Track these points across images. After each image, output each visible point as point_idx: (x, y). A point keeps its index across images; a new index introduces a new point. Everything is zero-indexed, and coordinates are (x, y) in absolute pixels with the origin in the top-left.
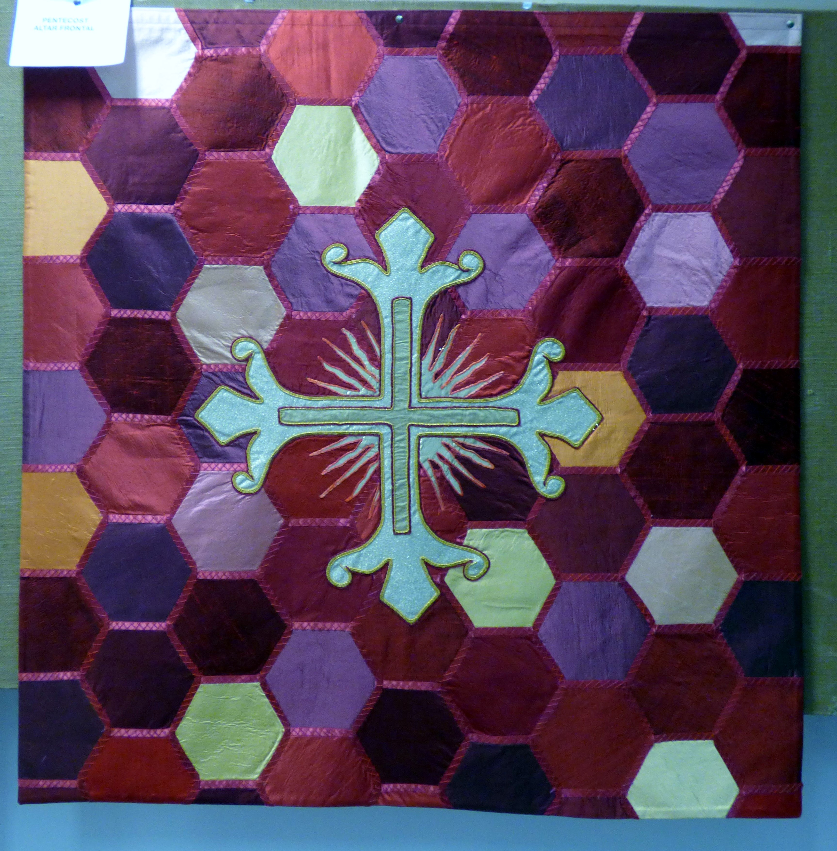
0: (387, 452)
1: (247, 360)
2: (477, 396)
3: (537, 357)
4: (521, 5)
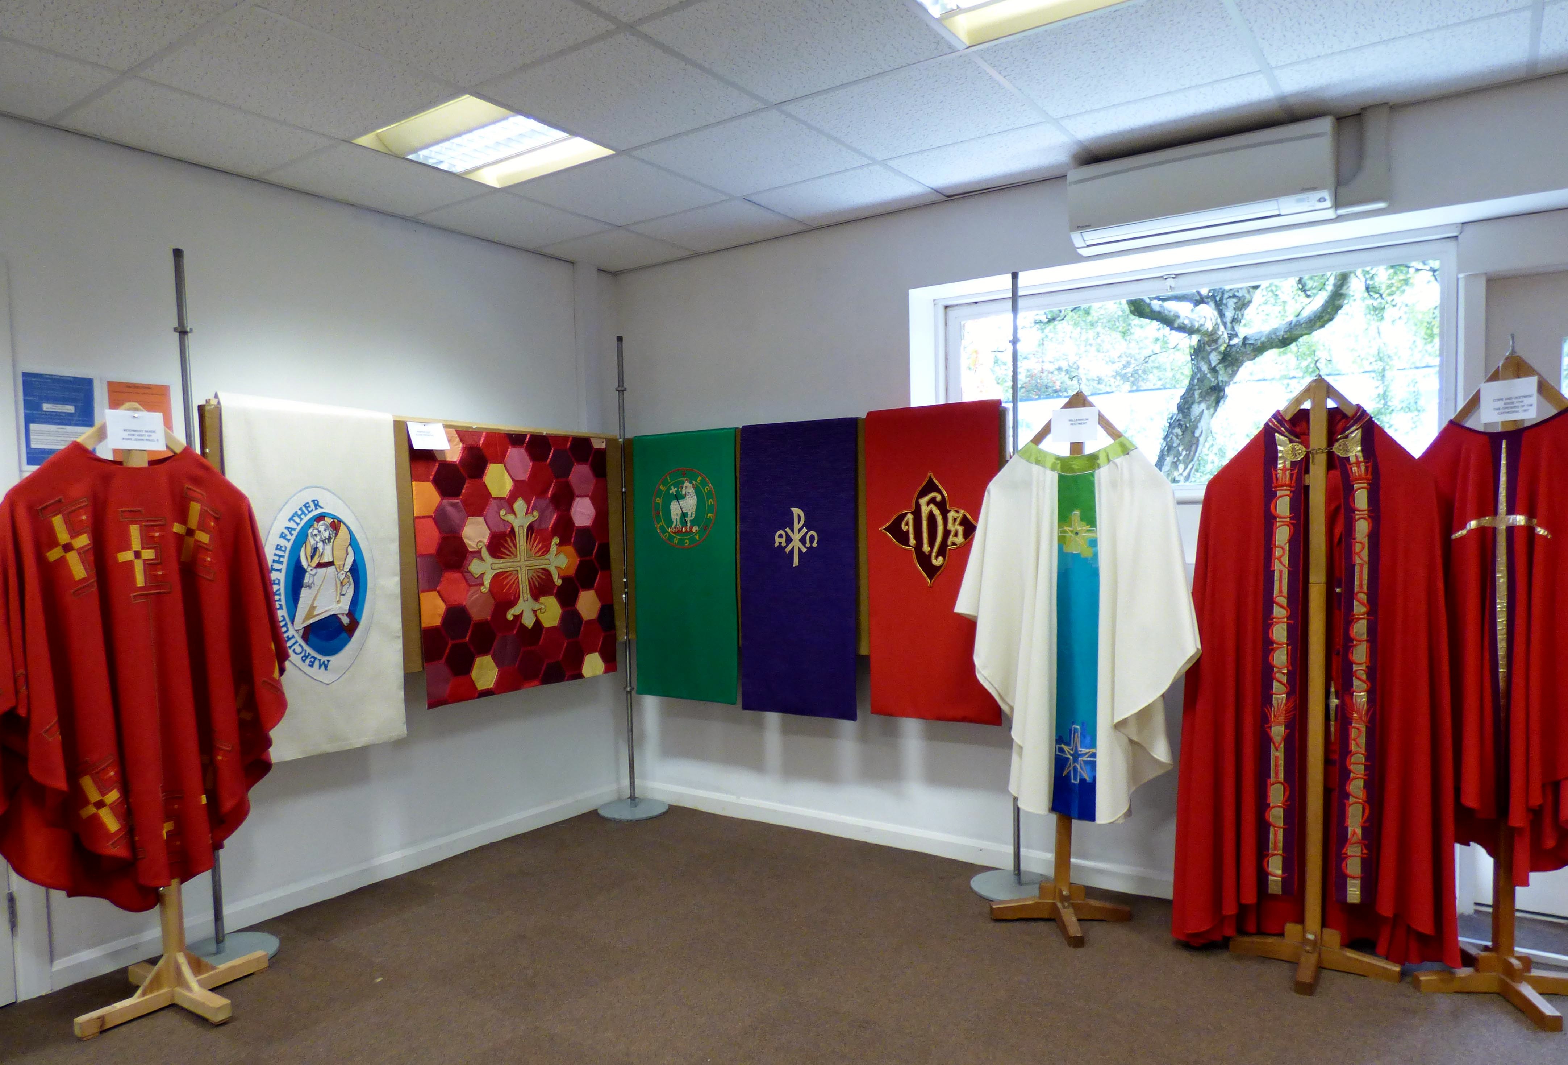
0: (520, 575)
1: (481, 548)
2: (540, 556)
3: (553, 543)
4: (543, 433)
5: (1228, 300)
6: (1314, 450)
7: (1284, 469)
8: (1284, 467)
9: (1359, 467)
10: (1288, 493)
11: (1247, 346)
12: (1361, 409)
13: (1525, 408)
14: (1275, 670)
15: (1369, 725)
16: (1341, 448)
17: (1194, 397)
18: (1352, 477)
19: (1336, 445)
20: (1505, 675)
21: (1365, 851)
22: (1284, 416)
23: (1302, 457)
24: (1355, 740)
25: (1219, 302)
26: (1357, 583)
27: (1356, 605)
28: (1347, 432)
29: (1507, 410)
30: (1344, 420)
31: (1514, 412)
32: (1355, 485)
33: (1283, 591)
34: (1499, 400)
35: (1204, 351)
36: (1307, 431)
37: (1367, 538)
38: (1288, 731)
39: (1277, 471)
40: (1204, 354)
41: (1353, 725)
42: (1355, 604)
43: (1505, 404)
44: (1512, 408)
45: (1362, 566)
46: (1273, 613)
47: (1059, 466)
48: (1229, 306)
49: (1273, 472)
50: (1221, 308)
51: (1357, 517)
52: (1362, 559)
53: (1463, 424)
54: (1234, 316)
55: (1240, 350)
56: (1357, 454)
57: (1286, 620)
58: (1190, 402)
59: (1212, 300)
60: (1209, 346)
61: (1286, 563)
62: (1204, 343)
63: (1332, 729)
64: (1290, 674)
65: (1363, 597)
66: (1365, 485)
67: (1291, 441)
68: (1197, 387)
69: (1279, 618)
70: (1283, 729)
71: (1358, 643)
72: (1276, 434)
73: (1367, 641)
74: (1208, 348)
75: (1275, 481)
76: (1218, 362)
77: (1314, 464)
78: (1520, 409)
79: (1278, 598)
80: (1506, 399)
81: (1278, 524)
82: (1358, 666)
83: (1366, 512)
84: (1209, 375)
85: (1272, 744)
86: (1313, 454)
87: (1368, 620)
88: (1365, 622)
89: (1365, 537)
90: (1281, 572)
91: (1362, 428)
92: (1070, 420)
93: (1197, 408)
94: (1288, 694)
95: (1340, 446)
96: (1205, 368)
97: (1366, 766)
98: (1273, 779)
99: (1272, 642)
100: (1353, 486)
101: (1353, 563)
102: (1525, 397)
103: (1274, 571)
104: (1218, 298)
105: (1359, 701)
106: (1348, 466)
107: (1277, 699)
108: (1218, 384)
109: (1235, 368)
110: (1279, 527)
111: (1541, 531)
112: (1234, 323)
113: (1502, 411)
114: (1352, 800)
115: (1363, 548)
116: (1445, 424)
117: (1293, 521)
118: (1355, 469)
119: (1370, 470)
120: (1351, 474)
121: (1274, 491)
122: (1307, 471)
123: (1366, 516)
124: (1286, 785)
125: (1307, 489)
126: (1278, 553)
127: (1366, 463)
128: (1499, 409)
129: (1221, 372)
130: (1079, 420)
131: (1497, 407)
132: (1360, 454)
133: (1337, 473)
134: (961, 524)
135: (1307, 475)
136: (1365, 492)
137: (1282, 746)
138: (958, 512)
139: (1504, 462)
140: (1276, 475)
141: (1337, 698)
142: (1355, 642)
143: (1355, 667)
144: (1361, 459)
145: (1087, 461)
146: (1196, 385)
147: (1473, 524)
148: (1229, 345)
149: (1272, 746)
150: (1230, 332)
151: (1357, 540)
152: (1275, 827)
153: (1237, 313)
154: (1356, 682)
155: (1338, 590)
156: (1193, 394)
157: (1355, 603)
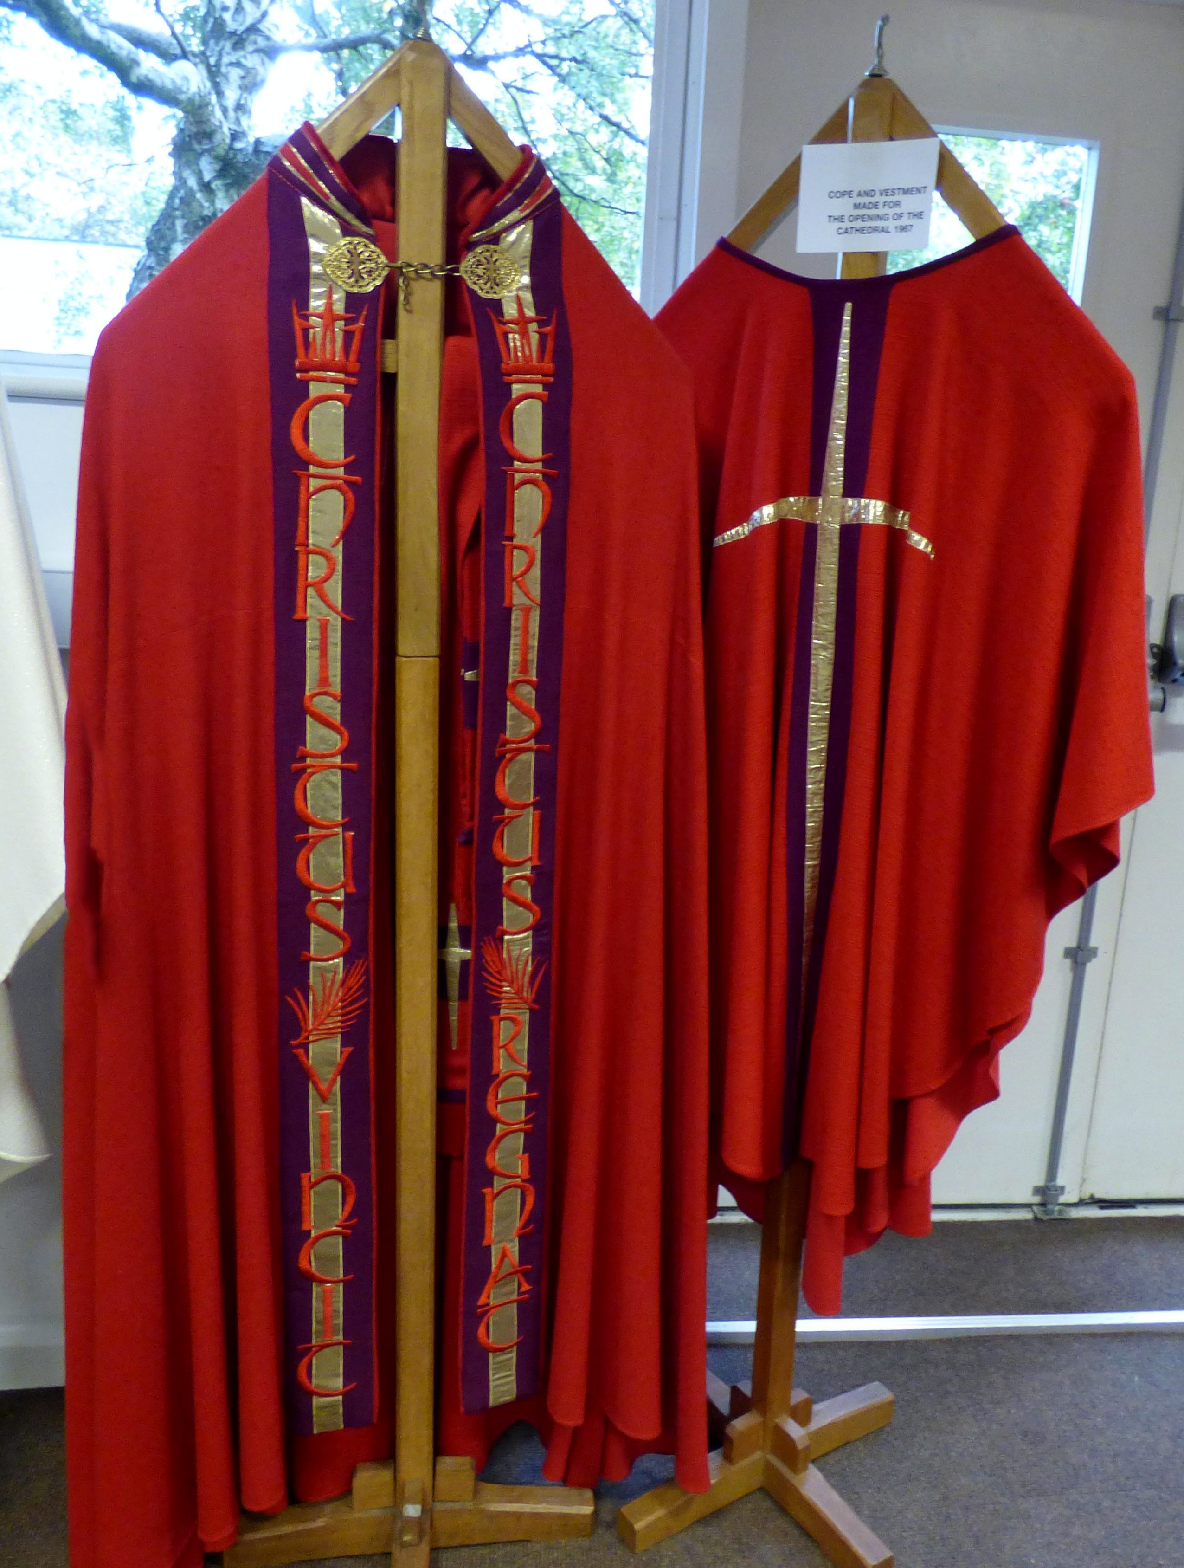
5: (229, 68)
6: (410, 266)
7: (329, 316)
8: (329, 305)
9: (524, 334)
10: (340, 390)
11: (262, 156)
12: (535, 160)
13: (904, 221)
14: (315, 896)
15: (536, 1007)
16: (480, 271)
17: (175, 231)
18: (508, 363)
19: (468, 262)
20: (817, 873)
21: (526, 1287)
22: (325, 141)
23: (378, 283)
24: (504, 1046)
25: (214, 69)
26: (514, 657)
27: (513, 717)
28: (497, 226)
29: (859, 224)
30: (484, 193)
31: (876, 229)
32: (515, 386)
33: (331, 679)
34: (844, 194)
35: (190, 150)
36: (388, 208)
37: (539, 536)
38: (350, 1049)
39: (306, 317)
40: (192, 154)
41: (503, 1012)
42: (509, 713)
43: (857, 206)
44: (870, 218)
45: (527, 611)
46: (304, 743)
48: (231, 80)
49: (297, 321)
50: (218, 80)
51: (518, 477)
52: (527, 594)
53: (750, 251)
54: (240, 100)
56: (520, 293)
57: (338, 760)
58: (169, 238)
59: (202, 62)
60: (200, 143)
61: (337, 599)
62: (189, 136)
63: (454, 1018)
64: (350, 904)
65: (527, 694)
66: (538, 389)
67: (347, 230)
68: (178, 213)
69: (323, 756)
70: (338, 1046)
71: (517, 812)
72: (304, 200)
73: (536, 805)
74: (197, 147)
75: (300, 350)
76: (214, 174)
77: (409, 311)
78: (891, 224)
79: (316, 699)
80: (859, 195)
81: (314, 483)
82: (512, 869)
83: (539, 466)
84: (199, 195)
85: (311, 1086)
86: (406, 278)
87: (538, 752)
88: (531, 757)
89: (535, 535)
90: (324, 626)
91: (535, 219)
94: (349, 957)
95: (479, 263)
96: (192, 182)
97: (528, 1100)
98: (315, 1172)
99: (304, 823)
100: (509, 385)
101: (506, 604)
102: (907, 191)
103: (304, 621)
104: (212, 61)
105: (515, 954)
106: (498, 329)
107: (322, 972)
110: (316, 492)
111: (920, 542)
112: (239, 112)
113: (847, 224)
114: (498, 1183)
115: (531, 564)
116: (710, 247)
117: (354, 478)
118: (514, 338)
119: (550, 345)
120: (504, 354)
121: (301, 380)
122: (390, 331)
123: (539, 476)
124: (347, 1179)
125: (390, 381)
126: (315, 569)
127: (541, 323)
128: (840, 219)
129: (219, 194)
131: (837, 214)
132: (528, 297)
133: (470, 344)
135: (389, 344)
136: (537, 406)
137: (337, 1086)
139: (843, 359)
140: (306, 331)
141: (465, 945)
142: (507, 812)
143: (507, 874)
144: (530, 312)
146: (177, 209)
147: (767, 513)
148: (231, 148)
149: (312, 1091)
150: (233, 127)
151: (516, 542)
152: (323, 1282)
153: (244, 95)
154: (508, 909)
155: (469, 676)
156: (173, 224)
157: (511, 710)
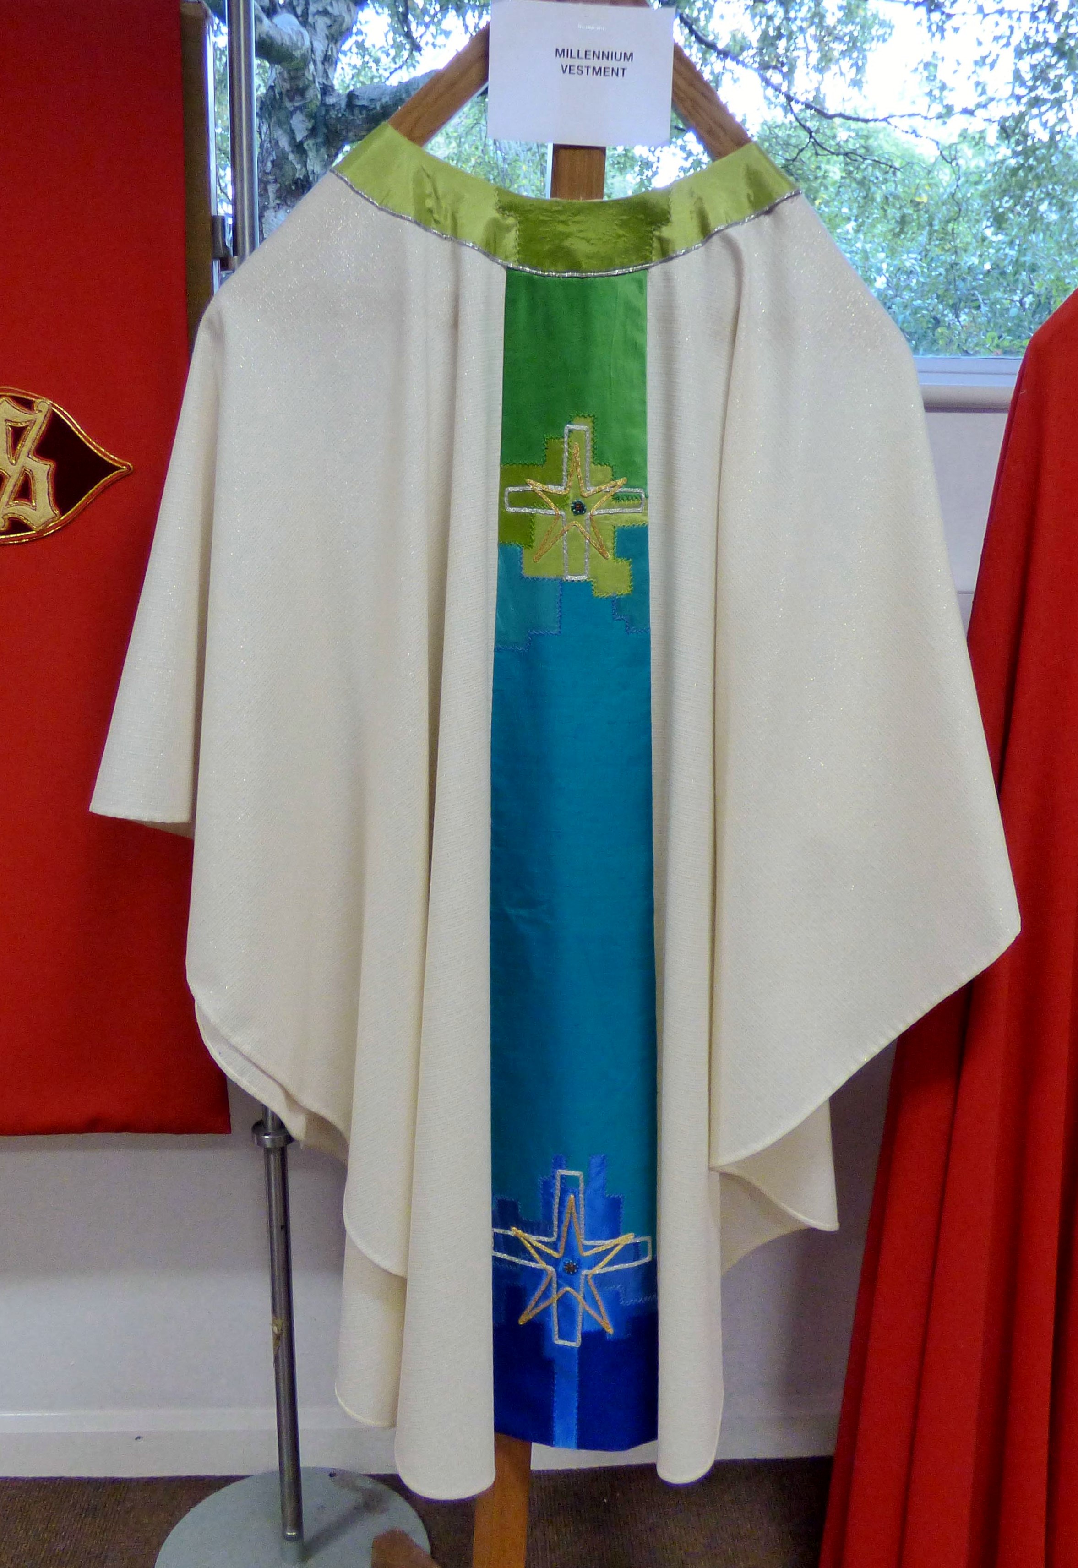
5: (316, 17)
17: (267, 197)
25: (301, 19)
35: (280, 108)
40: (282, 115)
47: (511, 240)
48: (318, 30)
54: (327, 51)
55: (343, 115)
58: (262, 205)
60: (291, 100)
62: (281, 93)
68: (270, 177)
74: (289, 105)
76: (306, 133)
84: (291, 157)
92: (560, 53)
93: (272, 218)
96: (284, 143)
104: (299, 11)
108: (307, 176)
109: (333, 151)
112: (327, 65)
129: (311, 154)
130: (597, 55)
134: (42, 451)
138: (27, 405)
145: (623, 224)
146: (269, 174)
148: (322, 104)
150: (323, 81)
153: (330, 46)
156: (266, 190)
